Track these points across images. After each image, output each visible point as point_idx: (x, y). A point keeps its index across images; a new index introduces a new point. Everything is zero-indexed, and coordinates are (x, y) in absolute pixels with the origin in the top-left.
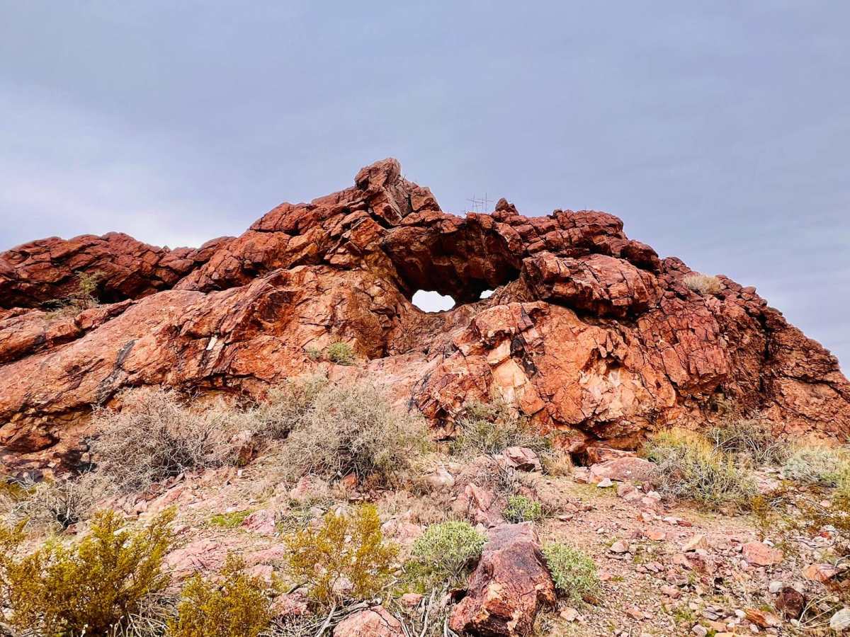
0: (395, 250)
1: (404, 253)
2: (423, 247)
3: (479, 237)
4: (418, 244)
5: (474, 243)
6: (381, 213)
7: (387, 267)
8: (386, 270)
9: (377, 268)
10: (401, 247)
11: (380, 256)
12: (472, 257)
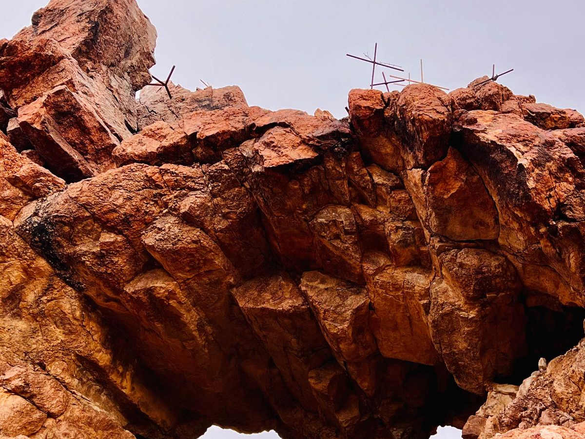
0: (86, 247)
1: (119, 260)
2: (190, 235)
3: (400, 186)
4: (169, 224)
5: (383, 212)
6: (38, 115)
7: (62, 320)
8: (58, 334)
9: (21, 325)
10: (108, 237)
11: (30, 274)
12: (380, 270)
